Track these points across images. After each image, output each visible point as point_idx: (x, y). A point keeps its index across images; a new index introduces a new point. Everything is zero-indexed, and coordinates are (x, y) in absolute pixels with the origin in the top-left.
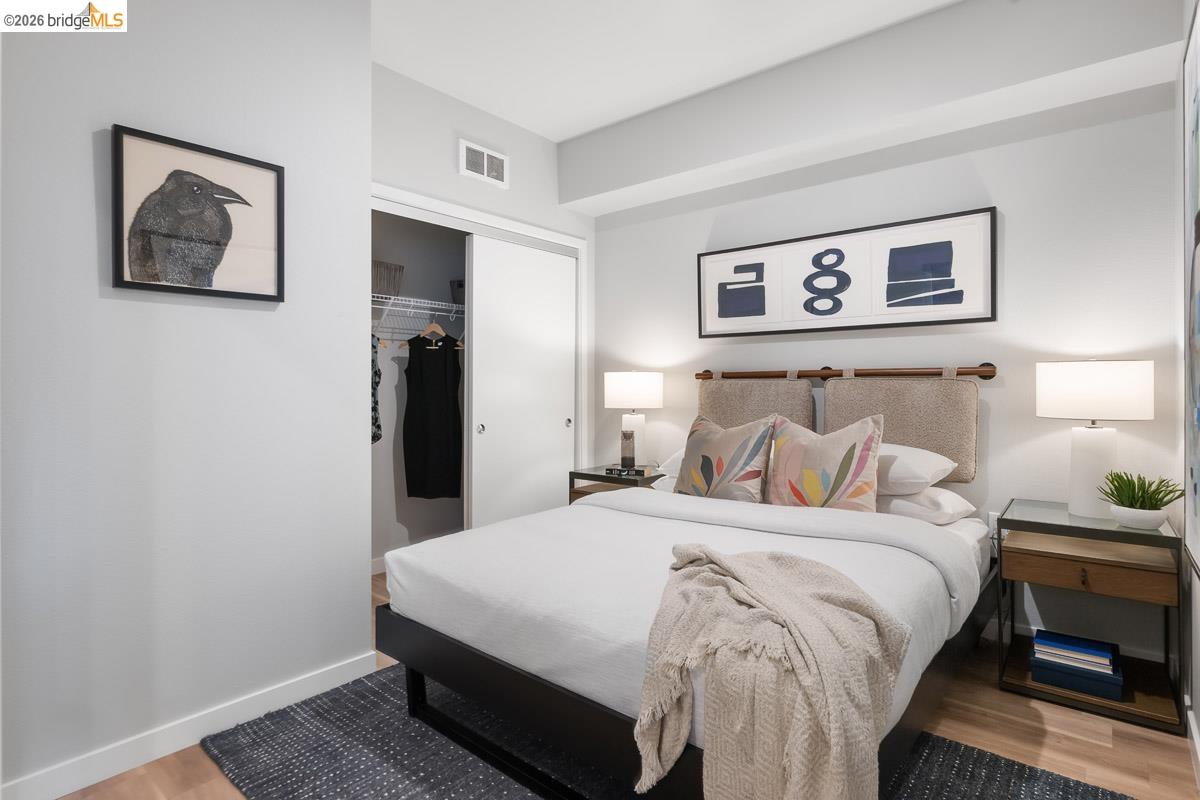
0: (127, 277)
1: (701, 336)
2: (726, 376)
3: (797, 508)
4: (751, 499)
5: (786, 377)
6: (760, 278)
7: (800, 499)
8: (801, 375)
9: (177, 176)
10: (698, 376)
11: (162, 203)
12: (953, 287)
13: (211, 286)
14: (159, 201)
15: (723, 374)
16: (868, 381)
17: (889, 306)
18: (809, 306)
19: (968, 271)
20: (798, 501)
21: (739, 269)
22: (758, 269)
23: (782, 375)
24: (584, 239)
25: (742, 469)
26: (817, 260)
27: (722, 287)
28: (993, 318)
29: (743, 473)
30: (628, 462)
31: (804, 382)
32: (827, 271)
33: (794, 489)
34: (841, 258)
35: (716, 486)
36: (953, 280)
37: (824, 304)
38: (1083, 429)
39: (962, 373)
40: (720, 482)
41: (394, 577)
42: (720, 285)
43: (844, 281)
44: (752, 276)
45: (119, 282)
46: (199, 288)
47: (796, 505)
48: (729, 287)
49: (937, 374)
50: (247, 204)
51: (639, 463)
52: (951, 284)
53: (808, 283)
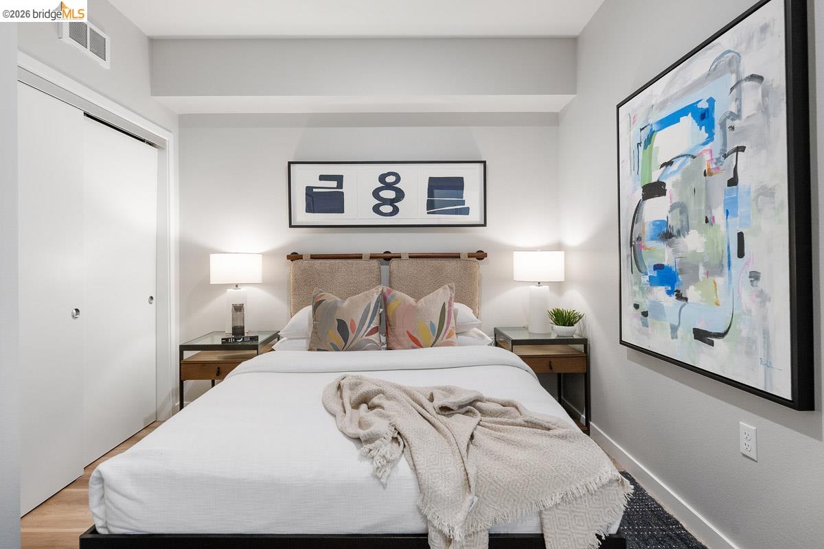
1: (291, 226)
2: (314, 257)
3: (415, 350)
4: (377, 348)
5: (361, 258)
6: (340, 186)
7: (417, 344)
8: (373, 257)
10: (288, 257)
12: (464, 204)
15: (311, 255)
16: (419, 261)
17: (428, 213)
18: (376, 209)
19: (472, 196)
20: (415, 345)
21: (322, 178)
22: (339, 179)
23: (359, 257)
24: (171, 132)
25: (369, 327)
26: (382, 178)
27: (309, 190)
28: (485, 225)
29: (369, 329)
30: (238, 331)
31: (375, 263)
32: (389, 186)
33: (411, 336)
34: (398, 179)
35: (353, 341)
36: (464, 201)
37: (387, 209)
38: (534, 286)
39: (470, 256)
40: (355, 338)
42: (307, 187)
43: (400, 195)
44: (334, 184)
47: (414, 348)
48: (315, 190)
49: (456, 256)
51: (249, 331)
52: (463, 203)
53: (376, 194)
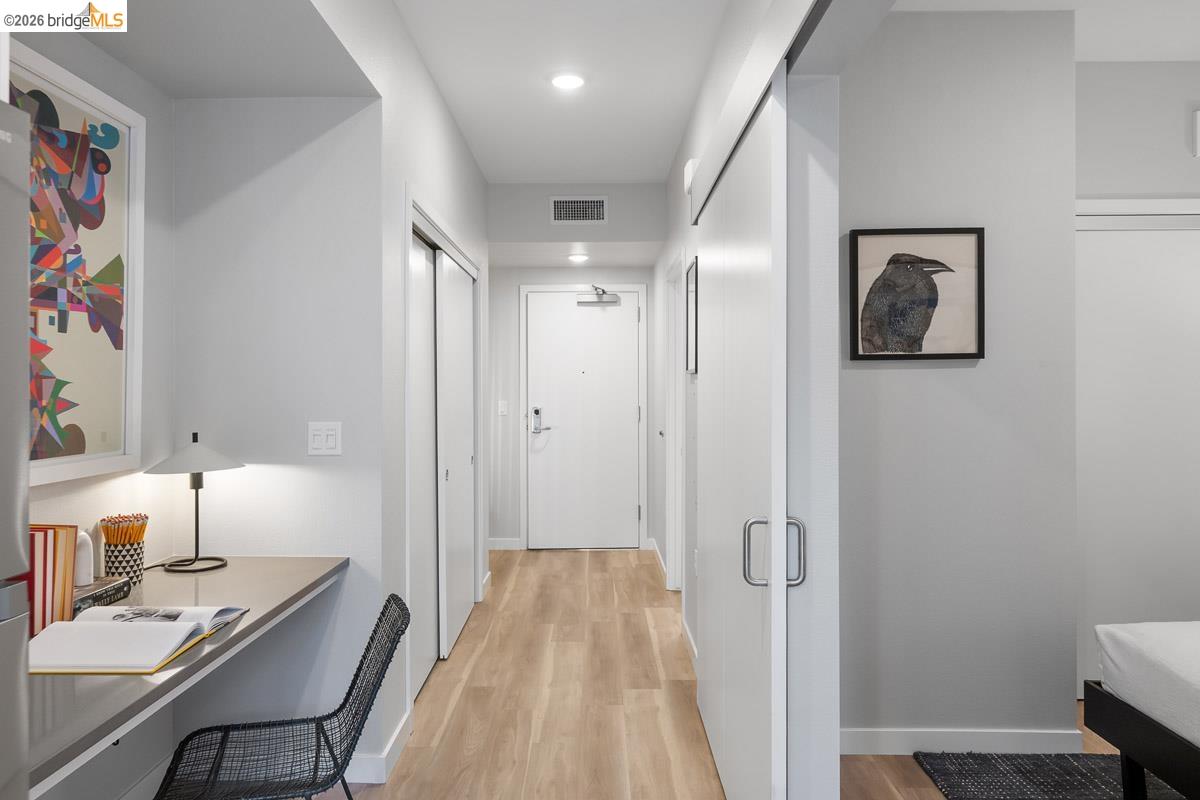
0: (861, 352)
9: (896, 261)
11: (885, 285)
13: (920, 350)
14: (883, 285)
41: (1106, 652)
45: (855, 356)
46: (912, 352)
50: (952, 271)
